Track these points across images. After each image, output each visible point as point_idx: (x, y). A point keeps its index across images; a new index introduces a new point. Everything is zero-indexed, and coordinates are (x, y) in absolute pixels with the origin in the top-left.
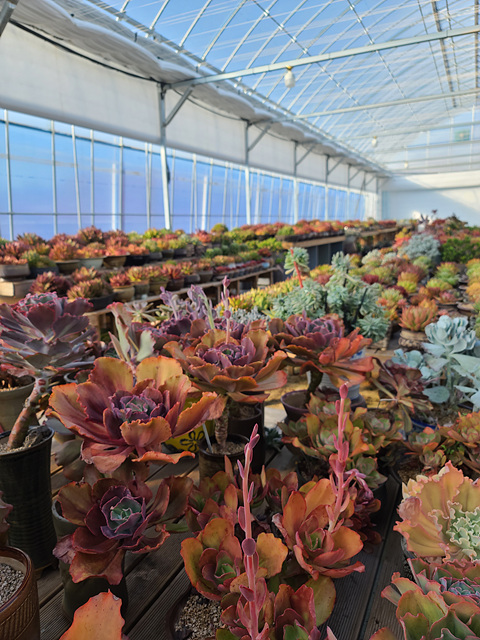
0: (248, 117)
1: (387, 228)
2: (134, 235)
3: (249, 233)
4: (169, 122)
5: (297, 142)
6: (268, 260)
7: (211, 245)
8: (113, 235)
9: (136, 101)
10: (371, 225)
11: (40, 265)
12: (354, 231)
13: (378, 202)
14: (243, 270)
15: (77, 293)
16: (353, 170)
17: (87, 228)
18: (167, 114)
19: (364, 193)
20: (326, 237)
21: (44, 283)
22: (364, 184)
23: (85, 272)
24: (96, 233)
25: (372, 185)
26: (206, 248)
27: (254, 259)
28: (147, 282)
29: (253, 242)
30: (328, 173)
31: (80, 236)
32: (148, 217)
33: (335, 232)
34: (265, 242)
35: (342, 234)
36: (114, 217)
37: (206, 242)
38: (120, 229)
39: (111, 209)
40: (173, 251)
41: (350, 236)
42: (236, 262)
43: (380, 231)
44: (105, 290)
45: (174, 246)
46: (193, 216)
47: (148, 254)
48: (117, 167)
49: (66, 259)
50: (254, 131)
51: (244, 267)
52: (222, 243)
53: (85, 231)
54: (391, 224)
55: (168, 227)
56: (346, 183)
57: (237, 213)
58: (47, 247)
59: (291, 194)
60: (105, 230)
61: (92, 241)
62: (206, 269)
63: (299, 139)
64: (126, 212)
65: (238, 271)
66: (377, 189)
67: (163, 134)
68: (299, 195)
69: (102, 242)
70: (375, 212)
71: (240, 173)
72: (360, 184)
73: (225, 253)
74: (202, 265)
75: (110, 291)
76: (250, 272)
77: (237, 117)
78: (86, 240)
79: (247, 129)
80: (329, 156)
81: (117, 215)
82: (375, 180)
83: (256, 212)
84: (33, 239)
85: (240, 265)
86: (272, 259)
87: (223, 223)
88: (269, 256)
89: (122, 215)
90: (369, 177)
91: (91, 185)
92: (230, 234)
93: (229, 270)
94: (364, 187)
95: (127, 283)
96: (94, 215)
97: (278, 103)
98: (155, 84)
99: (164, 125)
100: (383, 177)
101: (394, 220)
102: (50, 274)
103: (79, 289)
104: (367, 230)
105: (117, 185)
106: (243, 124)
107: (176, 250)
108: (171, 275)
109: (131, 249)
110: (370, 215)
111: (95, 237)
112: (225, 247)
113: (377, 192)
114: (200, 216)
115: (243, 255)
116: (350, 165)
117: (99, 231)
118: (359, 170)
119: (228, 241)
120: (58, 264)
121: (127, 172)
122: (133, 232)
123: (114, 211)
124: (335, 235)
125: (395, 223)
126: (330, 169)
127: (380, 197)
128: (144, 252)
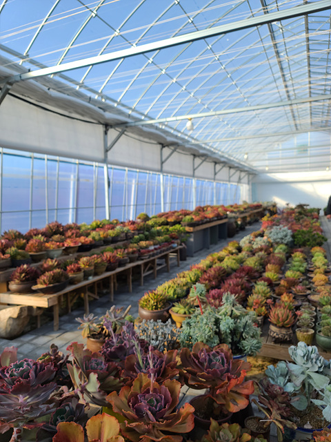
0: (162, 142)
1: (255, 209)
2: (85, 225)
3: (163, 219)
4: (110, 149)
5: (195, 156)
6: (176, 241)
7: (137, 232)
8: (70, 228)
9: (88, 137)
10: (245, 209)
11: (19, 257)
12: (233, 215)
13: (249, 190)
14: (159, 251)
15: (44, 281)
16: (232, 171)
17: (53, 223)
18: (109, 144)
19: (239, 185)
20: (215, 220)
21: (21, 273)
22: (240, 179)
23: (50, 262)
24: (59, 226)
25: (245, 179)
26: (134, 234)
27: (166, 241)
28: (92, 268)
29: (165, 227)
30: (215, 174)
31: (47, 230)
32: (94, 209)
33: (221, 216)
34: (174, 227)
35: (226, 218)
36: (71, 210)
37: (133, 230)
38: (74, 222)
39: (69, 204)
40: (111, 239)
41: (231, 218)
42: (154, 244)
43: (251, 212)
44: (63, 277)
45: (112, 235)
46: (125, 206)
47: (93, 243)
48: (75, 177)
49: (37, 252)
50: (167, 151)
51: (159, 248)
52: (144, 230)
53: (51, 225)
54: (259, 206)
55: (107, 218)
56: (228, 179)
57: (155, 202)
58: (24, 241)
59: (191, 188)
60: (64, 224)
61: (55, 233)
62: (133, 252)
63: (196, 153)
64: (79, 206)
65: (155, 252)
66: (249, 181)
67: (106, 156)
68: (196, 188)
69: (62, 233)
70: (247, 197)
71: (157, 176)
72: (237, 179)
73: (146, 239)
74: (131, 250)
75: (67, 277)
76: (164, 251)
77: (155, 142)
78: (50, 233)
79: (162, 149)
80: (216, 163)
81: (73, 208)
82: (247, 176)
83: (168, 200)
84: (15, 234)
85: (157, 247)
86: (179, 241)
87: (144, 212)
88: (177, 239)
89: (77, 209)
90: (243, 174)
91: (56, 190)
92: (150, 223)
93: (149, 251)
94: (239, 181)
95: (79, 269)
96: (57, 209)
97: (182, 131)
98: (101, 126)
99: (106, 151)
100: (252, 174)
101: (261, 203)
102: (25, 266)
103: (45, 278)
104: (242, 213)
105: (74, 188)
106: (159, 147)
107: (113, 238)
108: (109, 260)
109: (82, 239)
110: (244, 199)
111: (57, 231)
112: (147, 233)
113: (248, 184)
114: (129, 205)
115: (159, 238)
116: (230, 168)
117: (60, 225)
118: (237, 171)
119: (148, 228)
120: (31, 256)
121: (81, 180)
122: (83, 223)
123: (71, 206)
124: (221, 219)
125: (261, 206)
126: (217, 171)
127: (251, 187)
128: (91, 242)
